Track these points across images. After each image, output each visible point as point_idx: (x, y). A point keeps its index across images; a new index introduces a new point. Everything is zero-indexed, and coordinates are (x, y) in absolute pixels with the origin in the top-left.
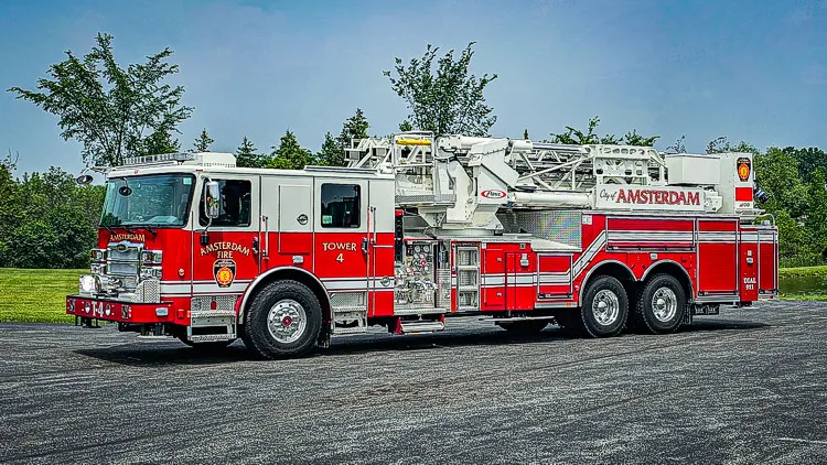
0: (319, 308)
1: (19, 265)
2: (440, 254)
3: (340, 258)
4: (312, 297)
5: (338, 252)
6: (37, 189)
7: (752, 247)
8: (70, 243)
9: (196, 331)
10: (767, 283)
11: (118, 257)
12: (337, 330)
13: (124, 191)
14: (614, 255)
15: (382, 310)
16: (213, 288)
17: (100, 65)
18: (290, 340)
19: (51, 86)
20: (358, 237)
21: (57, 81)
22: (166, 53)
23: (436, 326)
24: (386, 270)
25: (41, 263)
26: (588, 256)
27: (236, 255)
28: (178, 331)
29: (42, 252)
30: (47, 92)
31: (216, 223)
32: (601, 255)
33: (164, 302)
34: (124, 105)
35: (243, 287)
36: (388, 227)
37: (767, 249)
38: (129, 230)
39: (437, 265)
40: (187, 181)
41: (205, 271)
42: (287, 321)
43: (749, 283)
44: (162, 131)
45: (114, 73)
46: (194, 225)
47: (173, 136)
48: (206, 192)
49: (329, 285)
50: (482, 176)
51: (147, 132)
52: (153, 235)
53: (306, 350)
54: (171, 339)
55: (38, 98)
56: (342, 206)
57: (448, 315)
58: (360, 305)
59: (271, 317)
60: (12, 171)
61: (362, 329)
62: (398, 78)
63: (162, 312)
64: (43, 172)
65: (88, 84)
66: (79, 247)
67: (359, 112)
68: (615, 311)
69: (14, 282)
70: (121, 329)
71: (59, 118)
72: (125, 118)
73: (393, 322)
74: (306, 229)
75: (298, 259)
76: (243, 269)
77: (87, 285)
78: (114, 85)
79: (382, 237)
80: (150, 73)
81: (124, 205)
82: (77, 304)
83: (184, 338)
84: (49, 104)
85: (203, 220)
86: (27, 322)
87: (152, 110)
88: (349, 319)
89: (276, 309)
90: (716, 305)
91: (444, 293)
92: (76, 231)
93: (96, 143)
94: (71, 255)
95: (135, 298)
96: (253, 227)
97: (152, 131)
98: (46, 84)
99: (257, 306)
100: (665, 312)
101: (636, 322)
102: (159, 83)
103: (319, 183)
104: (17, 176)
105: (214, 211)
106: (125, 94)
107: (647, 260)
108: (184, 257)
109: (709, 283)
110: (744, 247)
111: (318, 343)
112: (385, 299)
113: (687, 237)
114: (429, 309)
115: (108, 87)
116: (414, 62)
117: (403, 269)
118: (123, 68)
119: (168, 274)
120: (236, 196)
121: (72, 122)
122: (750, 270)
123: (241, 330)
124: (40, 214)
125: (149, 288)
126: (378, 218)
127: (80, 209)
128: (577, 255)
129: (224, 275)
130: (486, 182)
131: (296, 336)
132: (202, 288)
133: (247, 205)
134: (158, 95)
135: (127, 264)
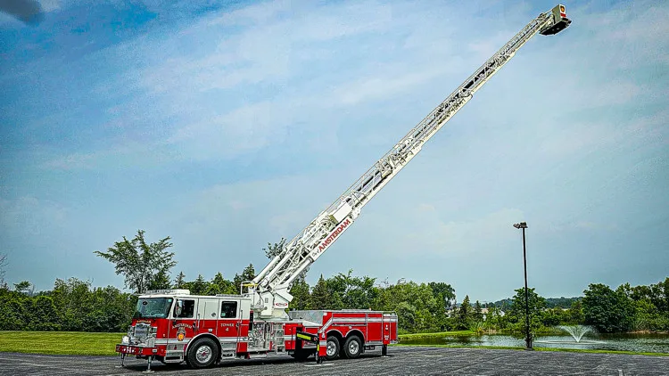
0: (217, 350)
1: (87, 331)
2: (267, 327)
3: (227, 330)
4: (215, 345)
5: (226, 327)
6: (100, 295)
7: (388, 323)
8: (113, 321)
9: (167, 358)
10: (393, 337)
11: (139, 330)
12: (224, 358)
13: (145, 303)
14: (335, 327)
15: (242, 350)
16: (177, 342)
17: (138, 243)
18: (204, 362)
19: (114, 251)
20: (235, 322)
21: (117, 249)
22: (168, 238)
23: (264, 356)
24: (245, 334)
25: (98, 330)
26: (325, 328)
27: (186, 329)
28: (161, 358)
29: (99, 325)
30: (112, 253)
31: (180, 316)
32: (330, 327)
33: (156, 347)
34: (146, 260)
35: (187, 341)
36: (247, 317)
37: (393, 324)
38: (145, 318)
39: (266, 332)
40: (170, 301)
41: (173, 335)
42: (204, 354)
43: (387, 337)
44: (162, 272)
45: (144, 247)
46: (171, 317)
47: (167, 273)
48: (177, 304)
49: (222, 340)
50: (276, 297)
51: (155, 272)
52: (154, 321)
53: (210, 365)
54: (157, 361)
55: (107, 256)
56: (230, 309)
57: (268, 351)
58: (234, 348)
59: (198, 352)
60: (89, 287)
61: (234, 357)
62: (269, 251)
63: (155, 351)
64: (104, 287)
65: (131, 251)
66: (117, 323)
67: (251, 265)
68: (334, 350)
69: (86, 338)
70: (137, 358)
71: (115, 265)
72: (146, 266)
73: (246, 355)
74: (215, 318)
75: (211, 330)
76: (189, 334)
77: (126, 340)
78: (143, 252)
79: (244, 322)
80: (161, 246)
81: (144, 309)
82: (121, 348)
83: (162, 361)
84: (112, 258)
85: (175, 316)
86: (95, 355)
87: (159, 263)
88: (230, 353)
89: (200, 349)
90: (374, 346)
91: (267, 342)
92: (117, 315)
93: (131, 276)
94: (113, 326)
95: (144, 345)
96: (194, 318)
97: (158, 271)
98: (111, 250)
99: (193, 348)
100: (354, 351)
101: (343, 354)
102: (163, 251)
103: (221, 301)
104: (91, 289)
105: (179, 311)
106: (147, 256)
107: (347, 329)
108: (165, 329)
109: (371, 338)
110: (385, 324)
111: (216, 362)
112: (244, 345)
113: (363, 320)
114: (262, 349)
115: (140, 252)
116: (276, 245)
117: (251, 334)
118: (148, 244)
119: (159, 336)
120: (188, 307)
121: (122, 267)
122: (386, 332)
123: (186, 358)
124: (99, 308)
125: (151, 342)
126: (243, 314)
127: (120, 305)
128: (321, 327)
129: (181, 336)
130: (278, 300)
131: (207, 360)
132: (171, 341)
133: (193, 310)
134: (163, 256)
135: (143, 332)
